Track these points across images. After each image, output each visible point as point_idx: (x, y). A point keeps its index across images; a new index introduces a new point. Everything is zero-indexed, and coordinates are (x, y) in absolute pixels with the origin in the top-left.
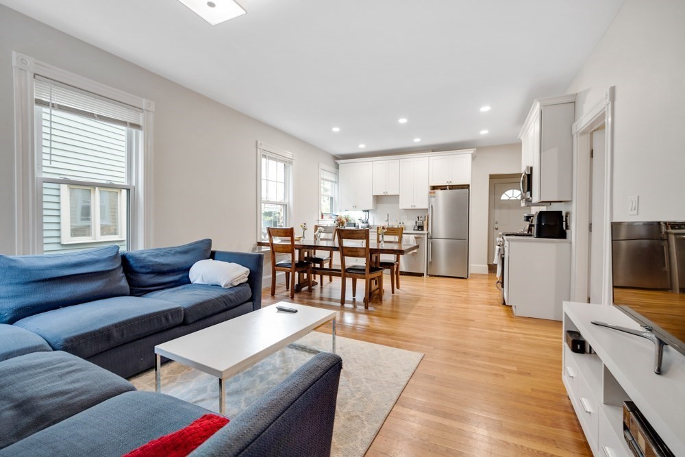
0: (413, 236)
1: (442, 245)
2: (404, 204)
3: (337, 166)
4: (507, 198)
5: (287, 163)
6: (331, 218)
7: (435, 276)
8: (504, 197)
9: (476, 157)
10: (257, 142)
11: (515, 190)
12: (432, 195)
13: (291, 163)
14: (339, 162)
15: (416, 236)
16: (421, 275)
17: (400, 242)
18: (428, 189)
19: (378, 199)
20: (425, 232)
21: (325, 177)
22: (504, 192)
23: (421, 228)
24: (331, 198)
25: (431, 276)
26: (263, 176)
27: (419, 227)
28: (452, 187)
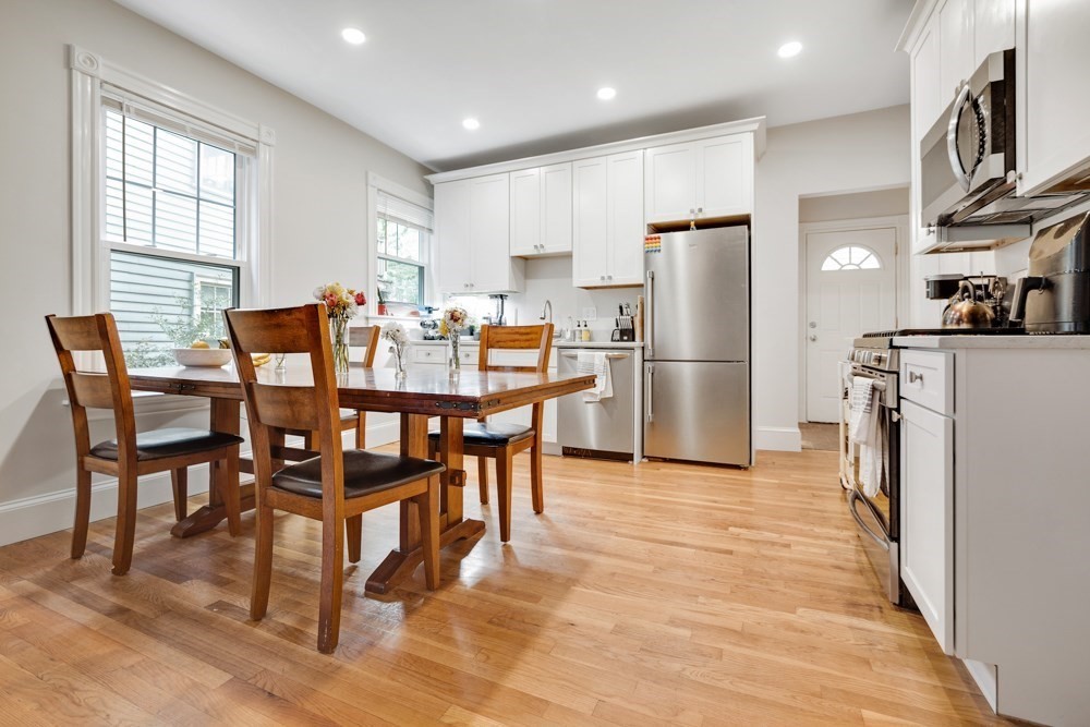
0: (603, 354)
1: (687, 377)
2: (586, 272)
3: (430, 188)
4: (837, 267)
5: (243, 151)
6: (415, 313)
7: (665, 460)
8: (829, 265)
9: (764, 153)
10: (68, 50)
11: (854, 249)
12: (653, 246)
13: (253, 152)
14: (432, 178)
15: (610, 354)
16: (626, 458)
17: (544, 367)
18: (643, 232)
19: (527, 265)
20: (638, 343)
21: (390, 212)
22: (828, 254)
23: (628, 334)
24: (421, 269)
25: (652, 459)
26: (112, 166)
27: (623, 332)
28: (703, 225)
